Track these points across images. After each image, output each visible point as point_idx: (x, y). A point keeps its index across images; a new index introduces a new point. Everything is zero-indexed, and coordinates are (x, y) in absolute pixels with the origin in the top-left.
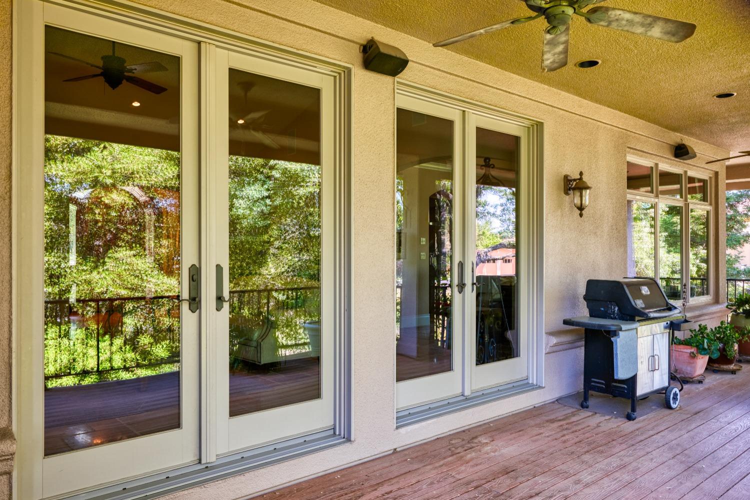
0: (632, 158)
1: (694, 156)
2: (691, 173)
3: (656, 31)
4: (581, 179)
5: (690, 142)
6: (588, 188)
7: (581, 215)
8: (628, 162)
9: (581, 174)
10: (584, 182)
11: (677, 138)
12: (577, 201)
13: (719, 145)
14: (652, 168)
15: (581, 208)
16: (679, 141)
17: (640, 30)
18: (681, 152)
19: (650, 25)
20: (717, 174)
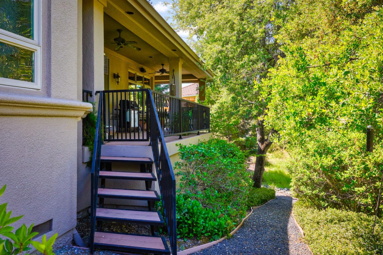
0: (130, 71)
1: (145, 72)
2: (145, 77)
3: (135, 49)
4: (118, 75)
5: (145, 67)
6: (120, 77)
7: (118, 84)
8: (129, 72)
9: (118, 73)
10: (119, 76)
11: (141, 66)
12: (117, 80)
13: (152, 69)
14: (135, 74)
15: (118, 82)
16: (142, 67)
17: (132, 48)
18: (142, 70)
19: (134, 48)
20: (152, 78)
